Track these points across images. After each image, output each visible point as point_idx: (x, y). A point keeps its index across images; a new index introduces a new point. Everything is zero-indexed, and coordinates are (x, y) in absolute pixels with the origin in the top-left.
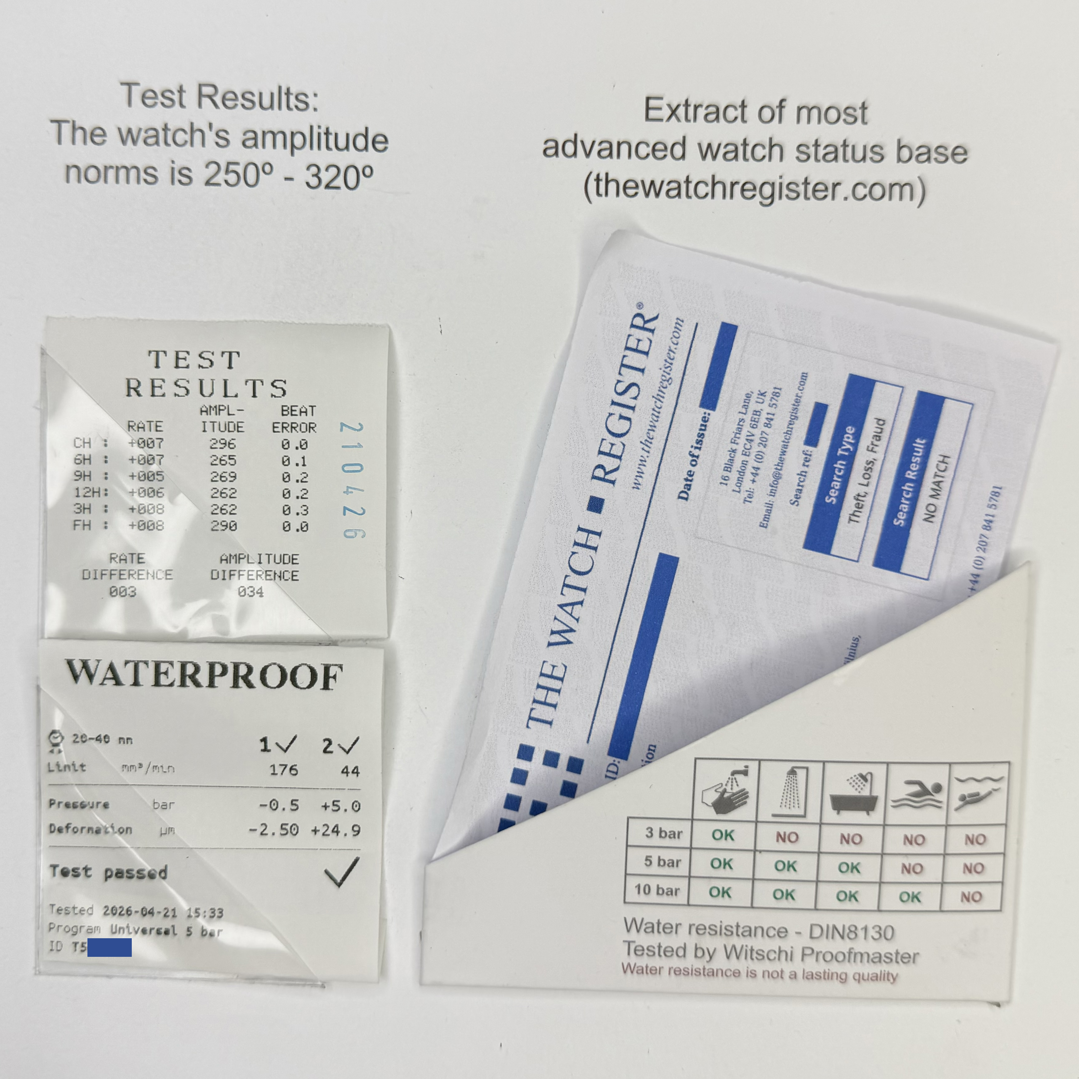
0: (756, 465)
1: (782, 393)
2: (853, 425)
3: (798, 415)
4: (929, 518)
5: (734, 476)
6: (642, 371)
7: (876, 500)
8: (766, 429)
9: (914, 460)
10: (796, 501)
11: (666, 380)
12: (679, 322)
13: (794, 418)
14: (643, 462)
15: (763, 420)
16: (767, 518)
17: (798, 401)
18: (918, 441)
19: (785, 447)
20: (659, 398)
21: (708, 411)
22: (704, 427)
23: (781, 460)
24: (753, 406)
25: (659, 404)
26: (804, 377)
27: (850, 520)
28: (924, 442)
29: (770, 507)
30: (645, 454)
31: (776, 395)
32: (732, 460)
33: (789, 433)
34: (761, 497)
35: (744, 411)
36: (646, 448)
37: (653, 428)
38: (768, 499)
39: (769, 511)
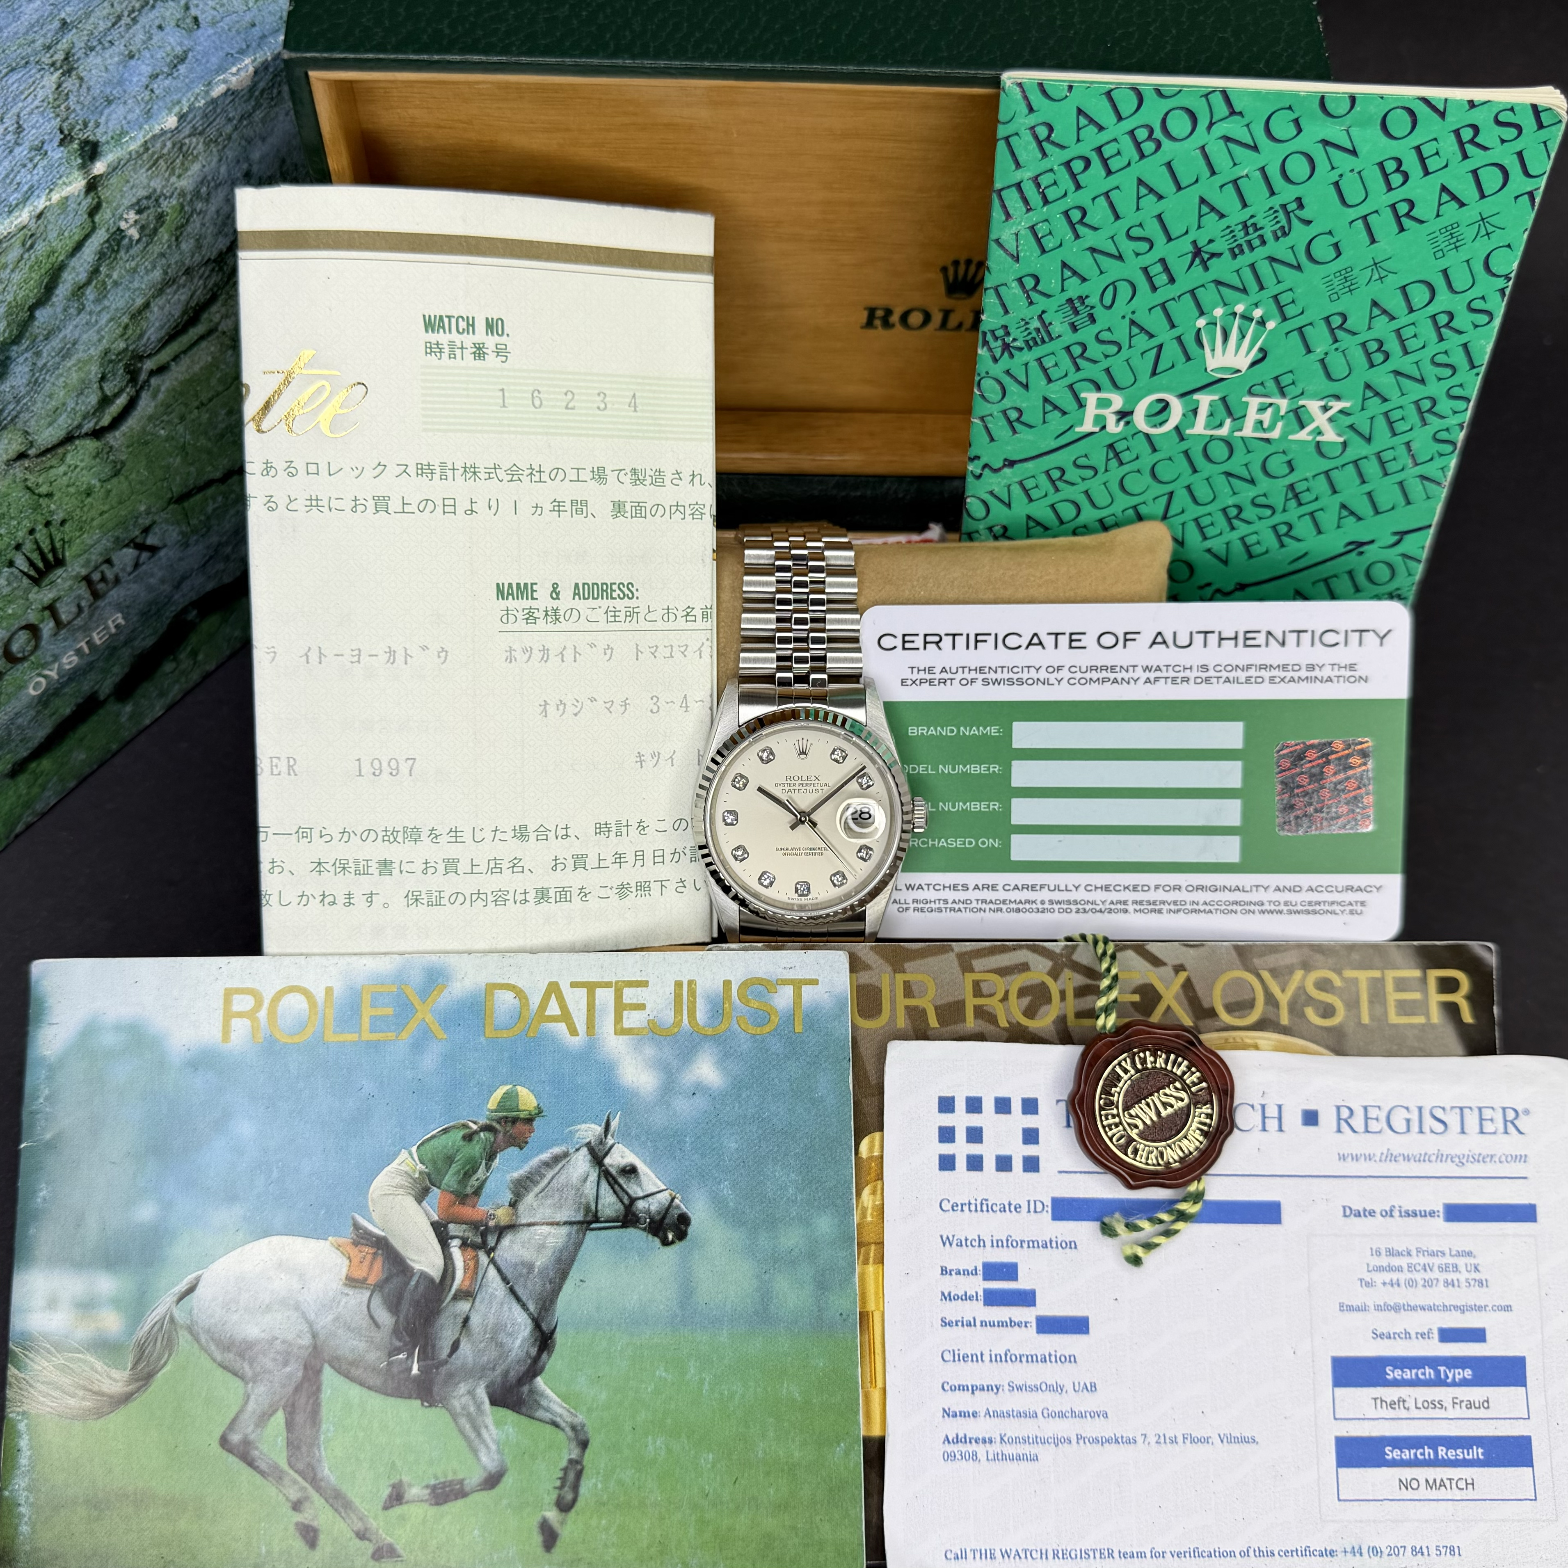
0: (1402, 1282)
1: (1485, 1289)
2: (1474, 1375)
3: (1467, 1313)
4: (1405, 1485)
5: (1384, 1261)
6: (1463, 1132)
7: (1404, 1422)
8: (1441, 1283)
9: (1459, 1451)
10: (1378, 1336)
11: (1461, 1160)
12: (1523, 1158)
13: (1462, 1309)
14: (1369, 1158)
15: (1451, 1276)
16: (1351, 1309)
17: (1480, 1308)
18: (1480, 1451)
19: (1430, 1309)
20: (1441, 1157)
21: (1441, 1214)
22: (1424, 1214)
23: (1414, 1308)
24: (1461, 1262)
25: (1433, 1158)
26: (1508, 1308)
27: (1375, 1399)
28: (1481, 1457)
29: (1363, 1309)
30: (1378, 1159)
31: (1481, 1283)
32: (1399, 1254)
33: (1446, 1308)
34: (1370, 1297)
35: (1454, 1253)
36: (1384, 1158)
37: (1407, 1158)
38: (1370, 1304)
39: (1358, 1309)
